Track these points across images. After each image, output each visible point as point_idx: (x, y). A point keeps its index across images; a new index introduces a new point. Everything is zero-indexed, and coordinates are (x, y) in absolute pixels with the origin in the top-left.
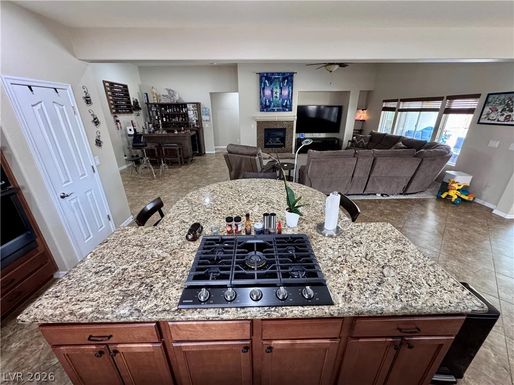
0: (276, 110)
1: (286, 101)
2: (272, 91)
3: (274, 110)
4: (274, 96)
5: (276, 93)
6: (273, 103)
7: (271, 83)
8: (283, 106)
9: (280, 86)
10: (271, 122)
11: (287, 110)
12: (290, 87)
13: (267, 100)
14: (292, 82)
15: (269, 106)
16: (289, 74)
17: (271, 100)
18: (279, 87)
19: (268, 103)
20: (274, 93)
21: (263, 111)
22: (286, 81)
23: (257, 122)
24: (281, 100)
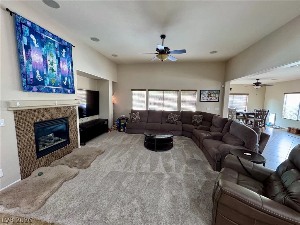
0: (54, 90)
1: (66, 79)
2: (45, 59)
3: (51, 91)
4: (49, 68)
5: (52, 64)
6: (48, 79)
7: (42, 45)
8: (63, 85)
9: (57, 55)
10: (46, 109)
11: (69, 91)
12: (70, 62)
13: (38, 72)
14: (71, 56)
15: (42, 83)
16: (66, 43)
17: (45, 73)
18: (55, 56)
19: (39, 78)
20: (49, 63)
21: (30, 90)
22: (64, 51)
23: (15, 112)
24: (60, 76)
